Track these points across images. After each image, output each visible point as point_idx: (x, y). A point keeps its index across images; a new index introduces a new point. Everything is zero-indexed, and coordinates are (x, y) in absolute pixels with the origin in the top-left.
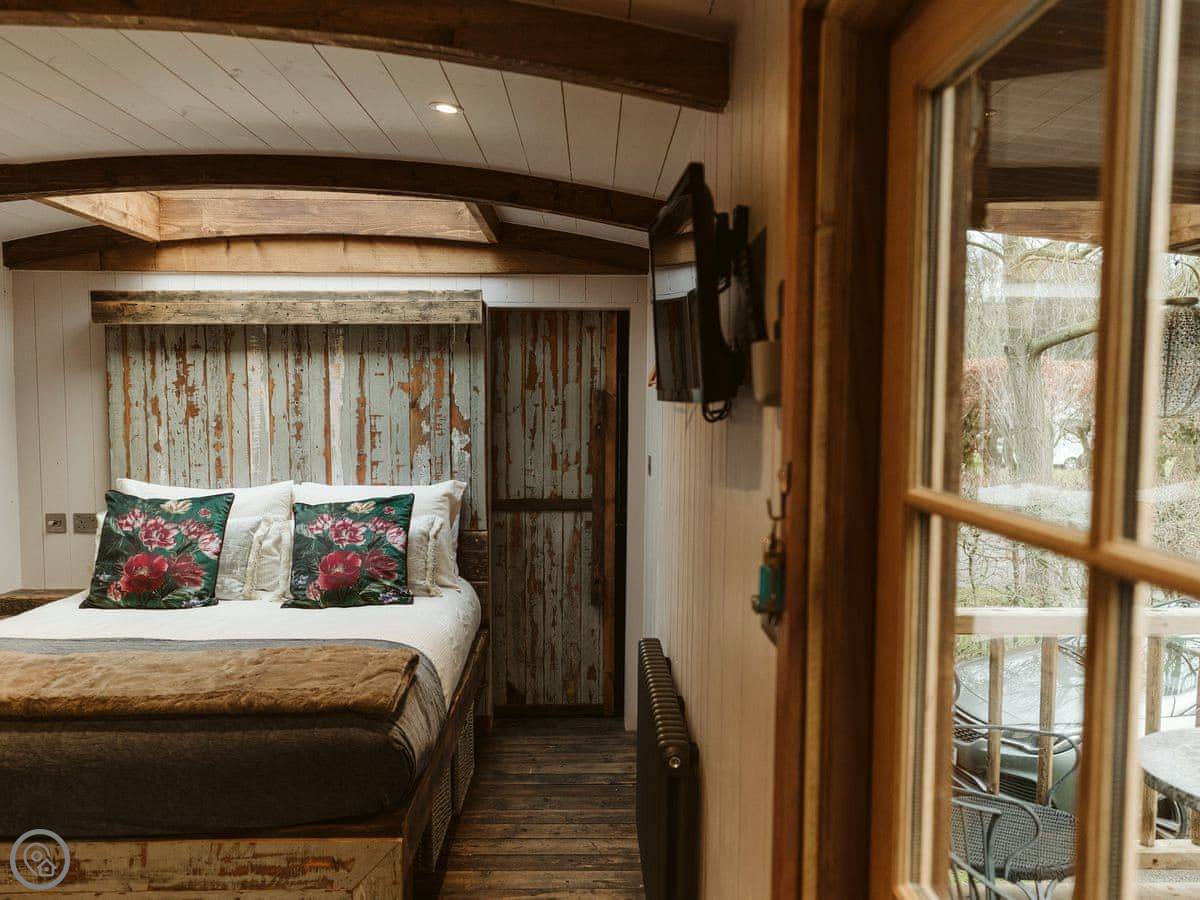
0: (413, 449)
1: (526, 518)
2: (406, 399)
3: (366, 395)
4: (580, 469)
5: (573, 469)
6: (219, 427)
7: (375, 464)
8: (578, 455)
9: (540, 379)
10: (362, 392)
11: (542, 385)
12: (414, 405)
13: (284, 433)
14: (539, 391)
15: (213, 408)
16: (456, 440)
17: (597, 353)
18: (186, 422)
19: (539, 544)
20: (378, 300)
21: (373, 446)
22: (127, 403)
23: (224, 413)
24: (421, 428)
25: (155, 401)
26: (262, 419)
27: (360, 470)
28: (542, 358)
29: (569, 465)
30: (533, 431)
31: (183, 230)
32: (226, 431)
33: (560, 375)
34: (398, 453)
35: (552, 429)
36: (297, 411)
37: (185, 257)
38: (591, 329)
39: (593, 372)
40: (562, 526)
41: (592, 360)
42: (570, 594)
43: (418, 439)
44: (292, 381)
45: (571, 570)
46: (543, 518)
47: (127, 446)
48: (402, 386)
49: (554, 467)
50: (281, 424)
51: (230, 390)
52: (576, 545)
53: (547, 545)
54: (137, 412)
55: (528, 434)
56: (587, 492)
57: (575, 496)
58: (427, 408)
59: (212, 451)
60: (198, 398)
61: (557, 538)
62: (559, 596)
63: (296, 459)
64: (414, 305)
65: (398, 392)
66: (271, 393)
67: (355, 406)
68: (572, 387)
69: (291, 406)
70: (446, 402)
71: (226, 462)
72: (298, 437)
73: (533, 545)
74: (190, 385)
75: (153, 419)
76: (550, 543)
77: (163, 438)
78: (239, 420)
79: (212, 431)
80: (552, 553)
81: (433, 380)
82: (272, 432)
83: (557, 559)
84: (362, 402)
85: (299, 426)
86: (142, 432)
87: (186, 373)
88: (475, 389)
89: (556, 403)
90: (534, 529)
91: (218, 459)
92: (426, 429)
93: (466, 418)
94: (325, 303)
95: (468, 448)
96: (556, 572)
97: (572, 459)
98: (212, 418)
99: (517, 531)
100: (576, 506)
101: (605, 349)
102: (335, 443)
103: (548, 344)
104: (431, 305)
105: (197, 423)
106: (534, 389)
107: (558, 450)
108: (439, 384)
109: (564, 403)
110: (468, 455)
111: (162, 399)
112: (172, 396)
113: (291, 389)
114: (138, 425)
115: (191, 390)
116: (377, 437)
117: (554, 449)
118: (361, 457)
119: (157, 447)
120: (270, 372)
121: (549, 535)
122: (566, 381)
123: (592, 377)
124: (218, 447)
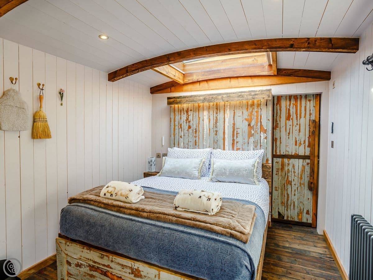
0: (249, 138)
1: (286, 160)
2: (247, 123)
3: (235, 122)
4: (305, 145)
5: (303, 146)
6: (196, 132)
7: (237, 142)
8: (305, 141)
9: (291, 117)
10: (234, 121)
11: (292, 119)
12: (249, 125)
13: (212, 134)
14: (291, 121)
15: (195, 126)
16: (262, 136)
17: (312, 108)
18: (188, 130)
19: (290, 169)
20: (240, 94)
21: (237, 137)
22: (175, 126)
23: (197, 128)
24: (251, 132)
25: (181, 125)
26: (207, 129)
27: (233, 144)
28: (293, 111)
29: (301, 144)
30: (289, 133)
31: (189, 80)
32: (197, 133)
33: (298, 116)
34: (244, 139)
35: (296, 133)
36: (216, 127)
37: (190, 87)
38: (310, 100)
39: (310, 114)
40: (298, 163)
41: (310, 110)
42: (300, 186)
43: (250, 135)
44: (215, 119)
45: (301, 178)
46: (292, 161)
47: (174, 137)
48: (246, 119)
49: (296, 145)
50: (212, 130)
51: (199, 121)
52: (303, 171)
53: (293, 170)
54: (177, 128)
55: (287, 134)
56: (308, 153)
57: (303, 154)
58: (253, 126)
59: (194, 138)
60: (191, 124)
61: (296, 168)
62: (297, 187)
63: (216, 141)
64: (250, 95)
65: (245, 121)
66: (209, 122)
67: (232, 125)
68: (303, 120)
69: (215, 126)
70: (259, 124)
71: (197, 141)
72: (216, 134)
73: (288, 169)
74: (189, 120)
75: (180, 130)
76: (294, 169)
77: (182, 134)
78: (201, 129)
79: (194, 133)
80: (294, 172)
81: (255, 117)
82: (209, 133)
83: (296, 174)
84: (234, 124)
85: (217, 131)
86: (178, 133)
87: (188, 117)
88: (269, 120)
89: (297, 124)
90: (288, 164)
91: (196, 140)
92: (253, 132)
93: (265, 129)
94: (224, 96)
95: (266, 138)
96: (296, 178)
97: (302, 142)
98: (194, 129)
99: (283, 165)
100: (304, 157)
101: (315, 107)
102: (226, 136)
103: (294, 106)
104: (255, 95)
105: (190, 130)
106: (289, 120)
107: (297, 140)
108: (257, 118)
109: (300, 125)
110: (266, 140)
111: (183, 124)
112: (185, 123)
113: (215, 121)
114: (177, 131)
115: (189, 122)
116: (238, 134)
117: (296, 139)
118: (234, 140)
119: (181, 137)
120: (209, 116)
121: (294, 166)
122: (300, 117)
123: (310, 116)
124: (195, 137)
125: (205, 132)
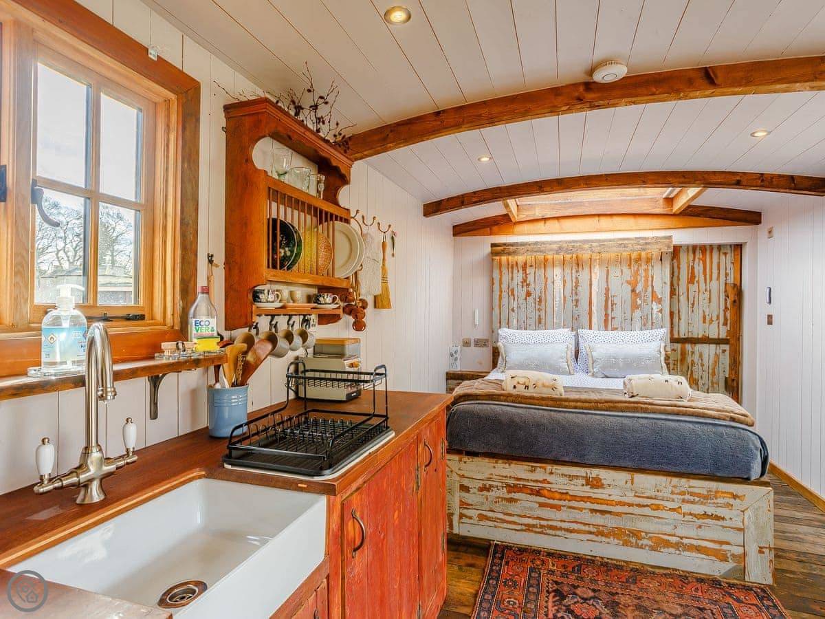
0: (633, 311)
1: (688, 347)
2: (629, 288)
3: (610, 287)
4: (719, 323)
5: (715, 323)
6: (540, 301)
7: (613, 318)
8: (718, 317)
9: (697, 279)
10: (608, 285)
11: (698, 282)
12: (633, 291)
13: (570, 304)
14: (696, 284)
15: (538, 293)
16: (654, 308)
17: (729, 266)
18: (526, 299)
19: (696, 361)
20: (621, 242)
21: (612, 310)
22: (501, 291)
23: (543, 295)
24: (637, 302)
25: (513, 291)
26: (560, 297)
27: (606, 321)
28: (698, 269)
29: (713, 321)
30: (693, 304)
31: (527, 216)
32: (543, 303)
33: (708, 277)
34: (625, 313)
35: (704, 303)
36: (576, 294)
37: (526, 227)
38: (725, 254)
39: (726, 275)
40: (709, 351)
41: (726, 269)
42: (713, 386)
43: (635, 306)
44: (574, 280)
45: (714, 374)
46: (698, 347)
47: (500, 309)
48: (628, 282)
49: (704, 322)
50: (569, 299)
51: (546, 285)
52: (716, 362)
53: (700, 361)
54: (505, 295)
55: (690, 306)
56: (723, 335)
57: (716, 337)
58: (640, 292)
59: (537, 312)
60: (531, 289)
61: (705, 357)
62: (707, 387)
63: (576, 316)
64: (638, 244)
65: (625, 284)
66: (564, 286)
67: (604, 291)
68: (714, 282)
69: (574, 292)
70: (650, 289)
71: (543, 316)
72: (576, 306)
73: (692, 360)
74: (528, 282)
75: (512, 298)
76: (702, 360)
77: (515, 306)
78: (549, 298)
79: (537, 303)
80: (702, 365)
81: (643, 279)
82: (564, 303)
83: (705, 368)
84: (607, 290)
85: (577, 301)
86: (507, 305)
87: (527, 277)
88: (665, 283)
89: (706, 290)
90: (693, 353)
91: (540, 316)
92: (639, 302)
93: (660, 297)
94: (594, 244)
95: (661, 311)
96: (705, 375)
97: (715, 318)
98: (537, 297)
99: (683, 354)
100: (718, 342)
101: (733, 263)
102: (594, 309)
103: (701, 262)
104: (646, 244)
105: (530, 300)
106: (694, 283)
107: (707, 314)
108: (647, 281)
109: (710, 291)
110: (661, 315)
111: (516, 289)
112: (520, 287)
113: (574, 284)
114: (505, 301)
115: (528, 285)
116: (614, 306)
117: (704, 312)
118: (607, 315)
119: (513, 310)
120: (564, 277)
121: (701, 356)
122: (711, 279)
123: (726, 277)
124: (539, 310)
125: (557, 302)
